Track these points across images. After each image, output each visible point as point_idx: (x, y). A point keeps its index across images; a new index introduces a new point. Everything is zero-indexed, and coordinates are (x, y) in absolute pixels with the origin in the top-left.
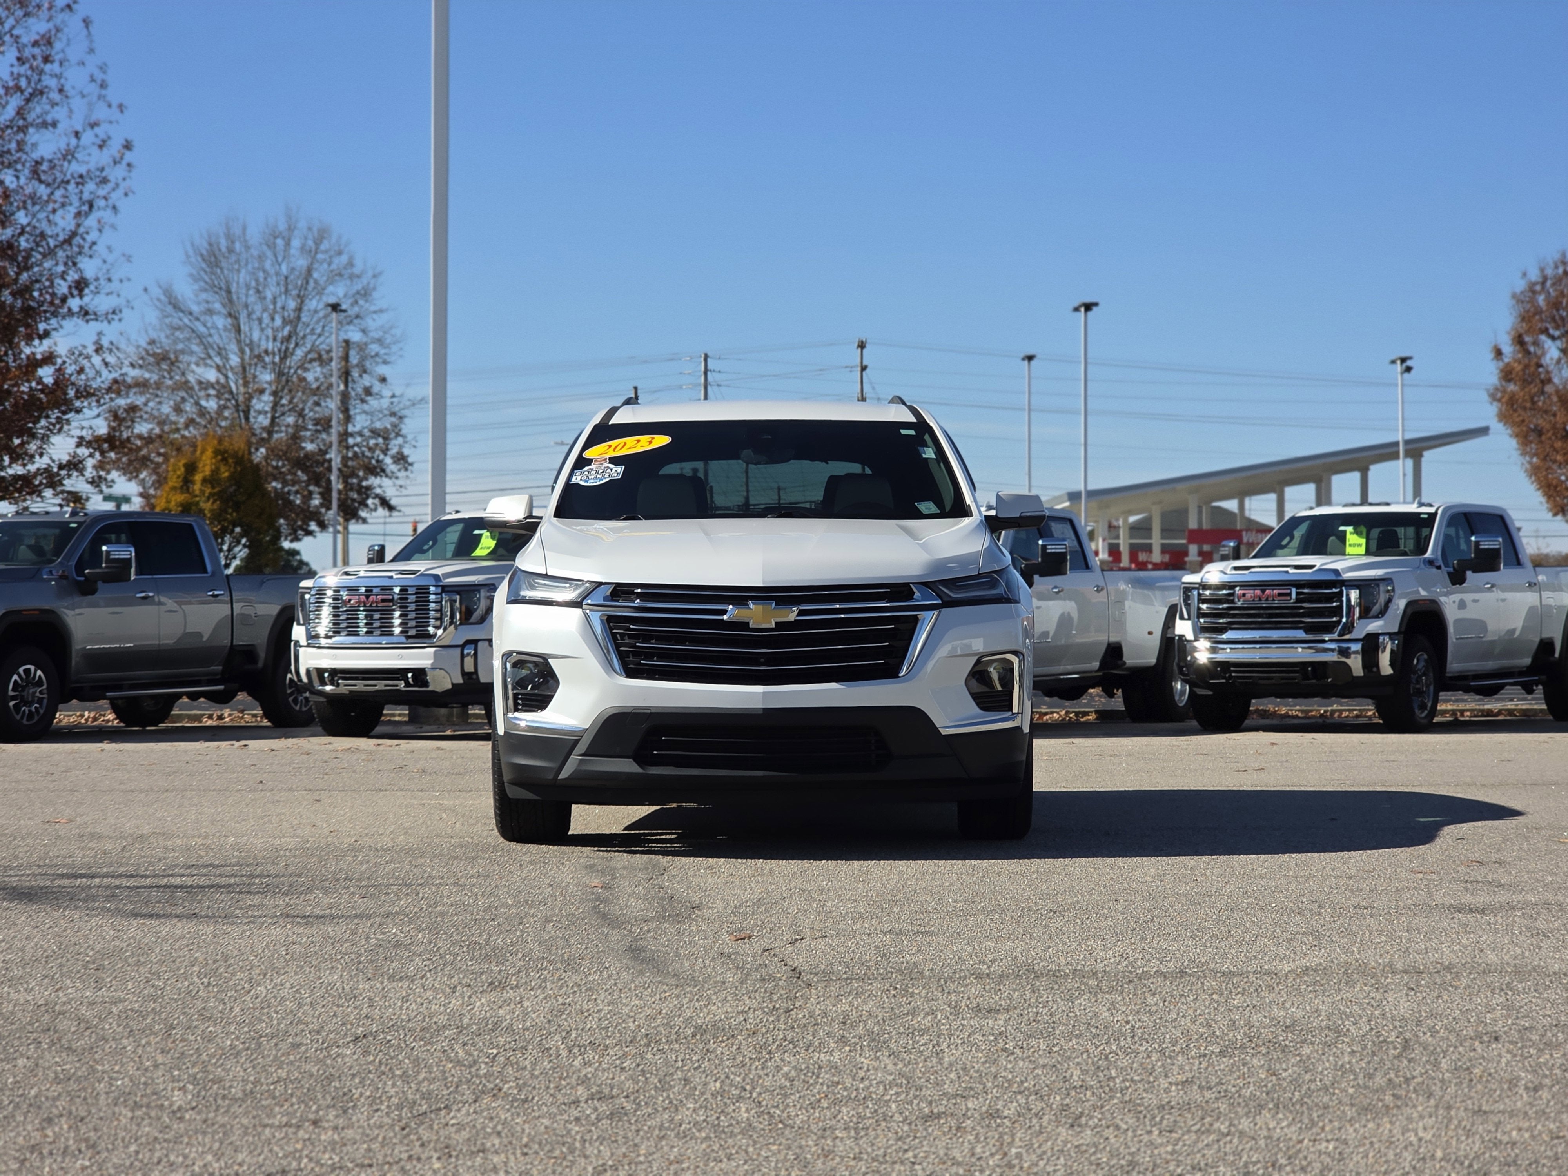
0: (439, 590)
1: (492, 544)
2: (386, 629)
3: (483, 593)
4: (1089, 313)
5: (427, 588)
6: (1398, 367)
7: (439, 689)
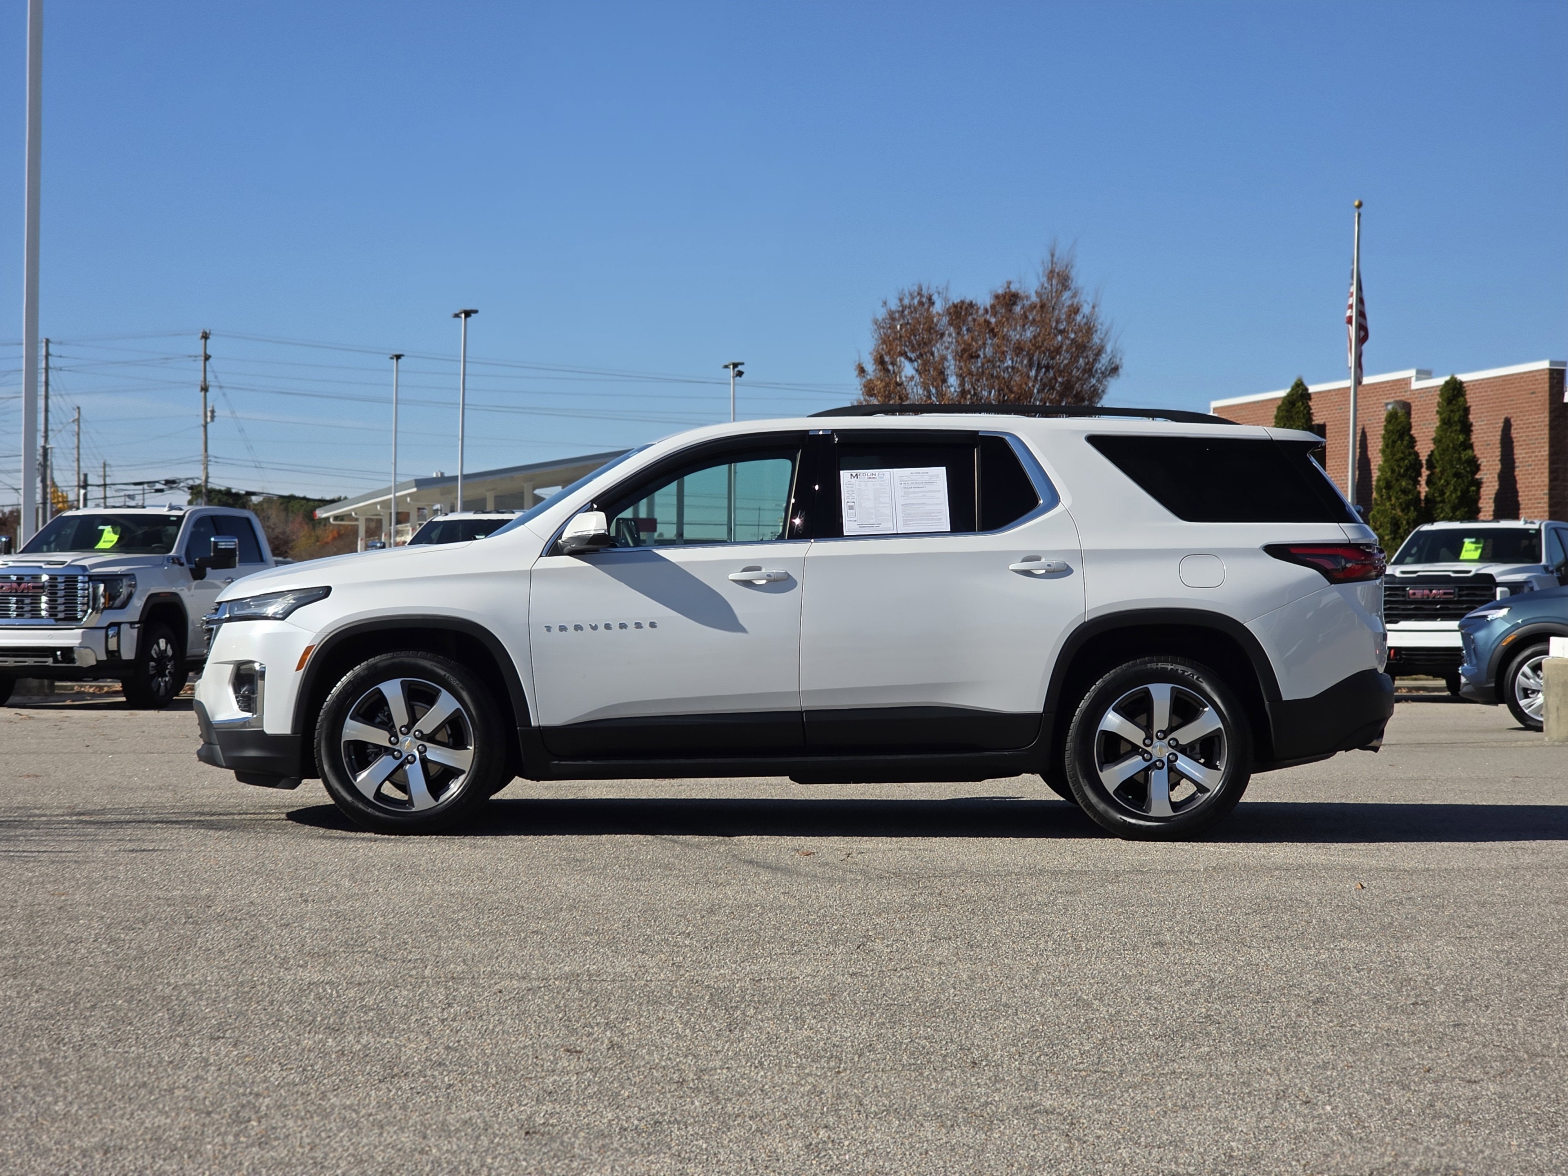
0: (86, 579)
1: (115, 538)
2: (35, 612)
3: (125, 582)
4: (468, 319)
5: (76, 577)
6: (731, 372)
7: (85, 665)
